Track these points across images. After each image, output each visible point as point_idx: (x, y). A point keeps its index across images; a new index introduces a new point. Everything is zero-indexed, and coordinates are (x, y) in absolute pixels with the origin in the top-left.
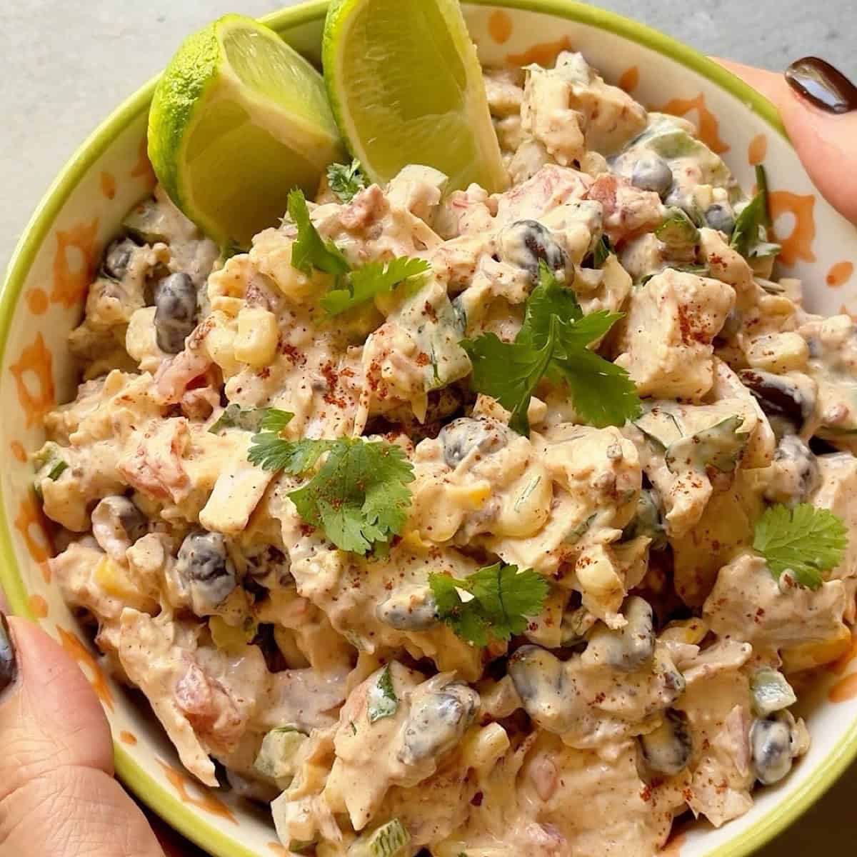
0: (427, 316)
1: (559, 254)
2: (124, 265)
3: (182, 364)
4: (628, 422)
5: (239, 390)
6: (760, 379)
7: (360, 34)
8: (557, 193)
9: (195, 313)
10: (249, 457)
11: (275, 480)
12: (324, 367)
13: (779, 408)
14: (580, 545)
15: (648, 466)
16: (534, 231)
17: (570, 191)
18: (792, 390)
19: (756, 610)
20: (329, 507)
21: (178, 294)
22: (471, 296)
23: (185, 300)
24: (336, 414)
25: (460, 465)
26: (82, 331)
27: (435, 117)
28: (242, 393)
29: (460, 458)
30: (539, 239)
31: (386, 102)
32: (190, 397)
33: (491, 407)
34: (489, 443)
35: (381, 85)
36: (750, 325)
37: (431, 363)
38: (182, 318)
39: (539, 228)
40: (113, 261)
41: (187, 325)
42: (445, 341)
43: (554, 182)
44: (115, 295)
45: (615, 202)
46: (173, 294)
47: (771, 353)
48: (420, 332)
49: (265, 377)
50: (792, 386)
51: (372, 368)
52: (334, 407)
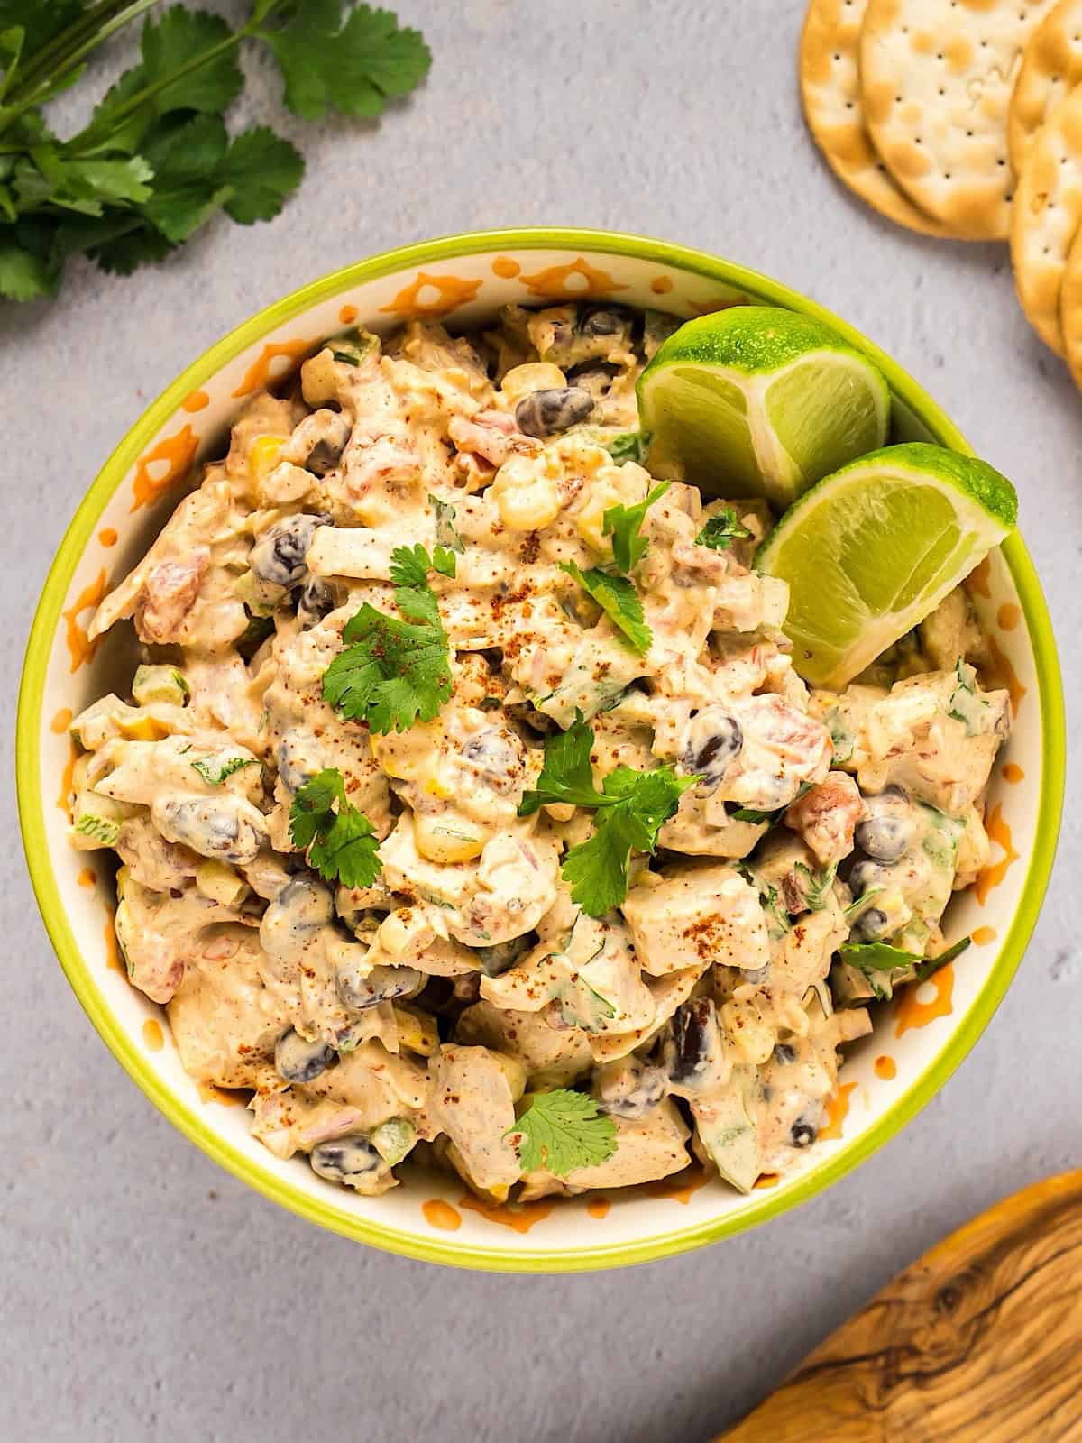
0: (597, 670)
1: (716, 774)
2: (597, 331)
3: (492, 440)
4: (579, 906)
5: (470, 511)
6: (705, 1022)
7: (888, 487)
8: (790, 749)
9: (558, 429)
10: (398, 550)
11: (386, 584)
12: (530, 584)
13: (682, 1052)
14: (424, 903)
15: (545, 941)
16: (729, 742)
17: (800, 762)
18: (706, 1058)
19: (456, 1095)
20: (373, 647)
21: (566, 407)
22: (638, 704)
23: (563, 416)
24: (483, 615)
25: (464, 759)
26: (517, 313)
27: (856, 592)
28: (468, 516)
29: (471, 757)
30: (724, 750)
31: (846, 538)
32: (466, 460)
33: (536, 768)
34: (494, 778)
35: (857, 526)
36: (763, 993)
37: (554, 691)
38: (547, 421)
39: (736, 744)
40: (598, 320)
41: (542, 426)
42: (581, 695)
43: (806, 741)
44: (558, 337)
45: (826, 811)
46: (564, 401)
47: (740, 1025)
48: (580, 668)
49: (493, 530)
50: (710, 1056)
51: (525, 636)
52: (490, 611)
